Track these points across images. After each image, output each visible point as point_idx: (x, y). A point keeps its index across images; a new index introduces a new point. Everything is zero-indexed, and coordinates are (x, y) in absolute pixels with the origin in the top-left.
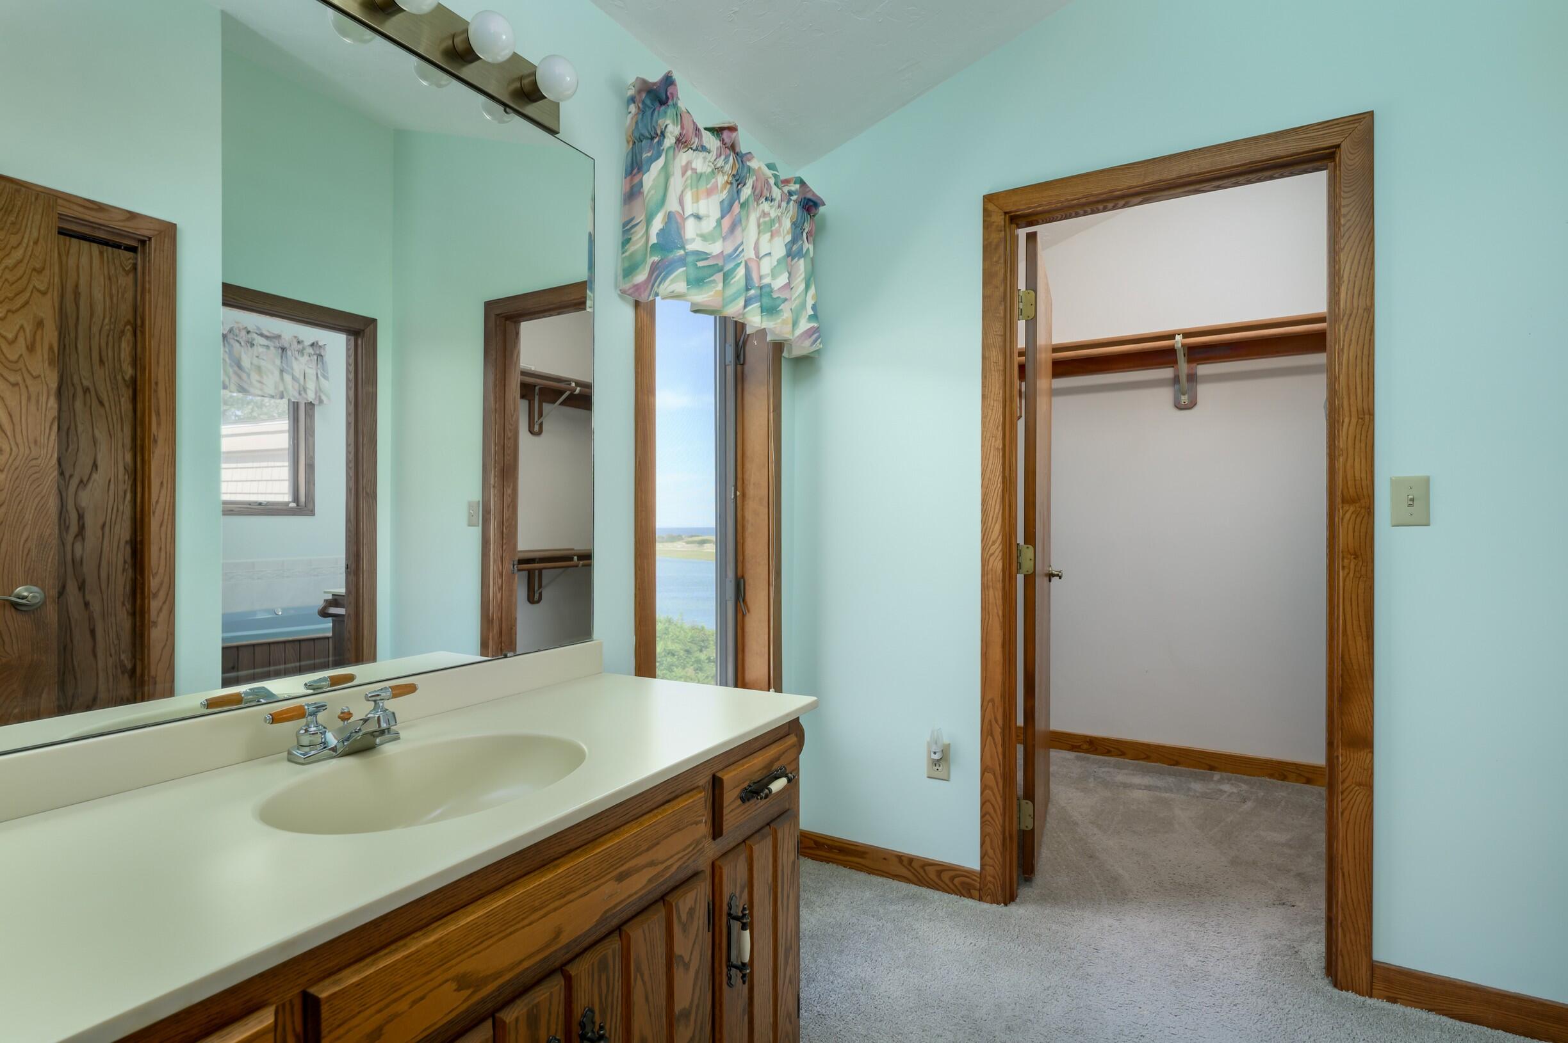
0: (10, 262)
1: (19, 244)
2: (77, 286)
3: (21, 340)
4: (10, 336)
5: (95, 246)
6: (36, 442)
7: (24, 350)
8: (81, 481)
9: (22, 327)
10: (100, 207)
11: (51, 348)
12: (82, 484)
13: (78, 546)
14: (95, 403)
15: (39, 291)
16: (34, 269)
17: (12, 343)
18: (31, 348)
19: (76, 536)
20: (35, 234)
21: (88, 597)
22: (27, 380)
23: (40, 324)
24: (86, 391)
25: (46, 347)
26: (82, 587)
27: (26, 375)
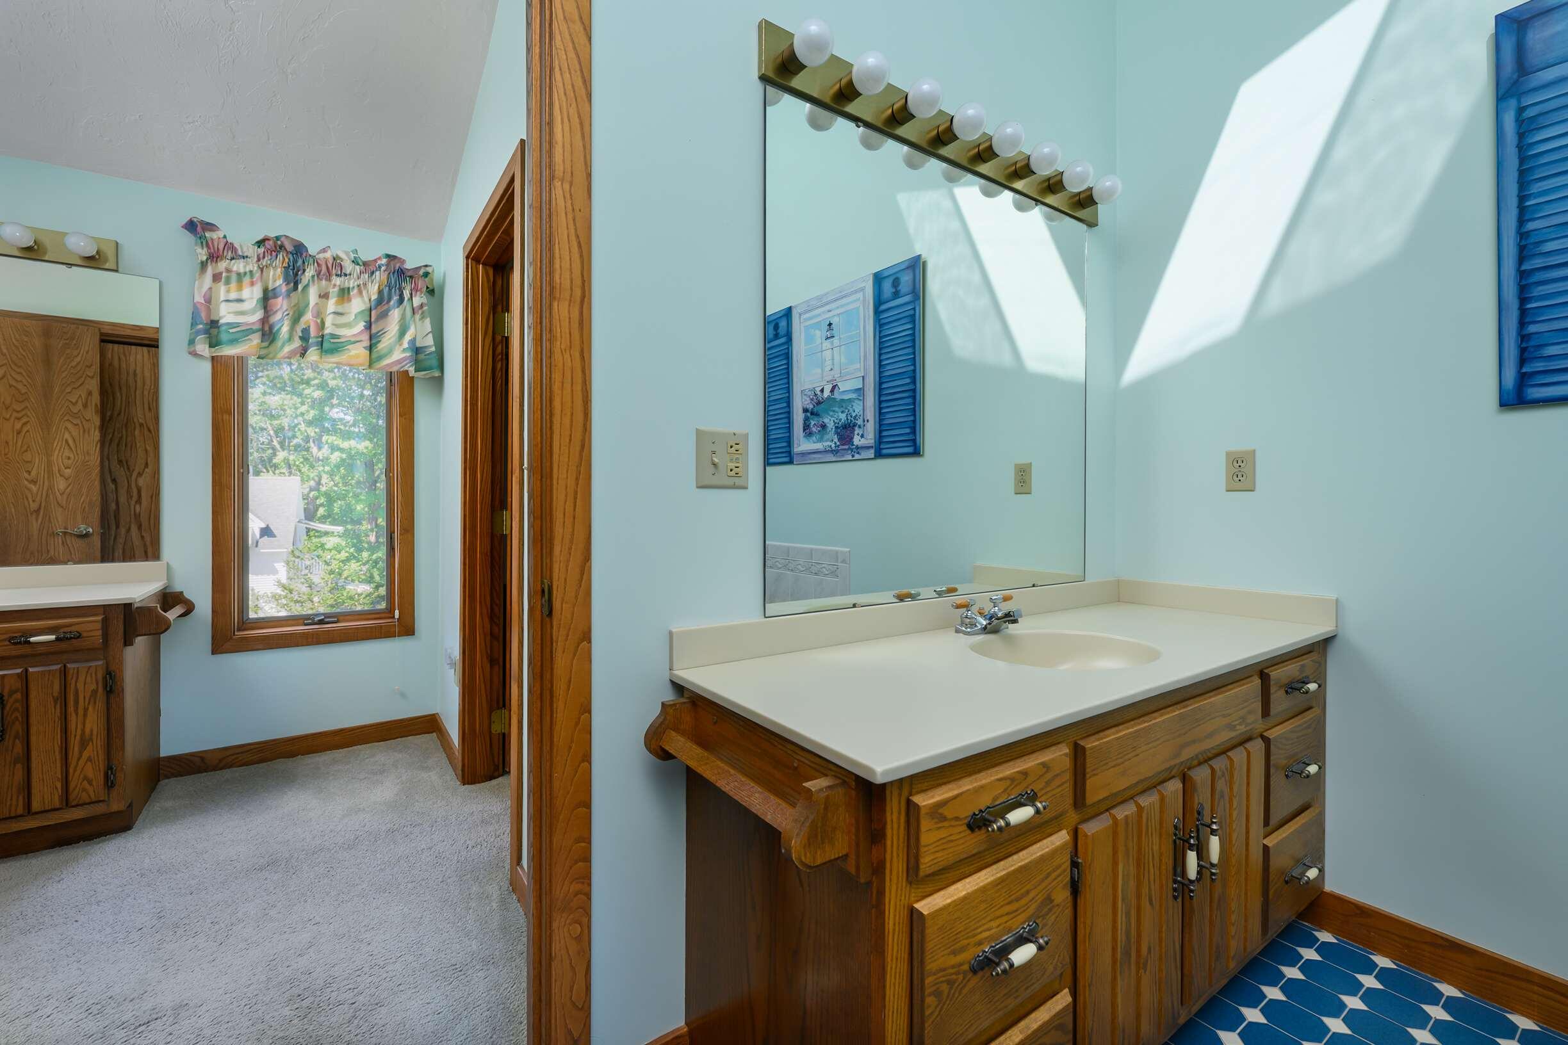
0: (74, 364)
1: (79, 354)
2: (135, 371)
3: (80, 402)
4: (74, 401)
5: (145, 349)
6: (88, 453)
7: (81, 407)
8: (139, 473)
9: (80, 396)
10: (141, 328)
11: (96, 405)
12: (140, 474)
13: (138, 507)
14: (146, 432)
15: (89, 377)
16: (87, 366)
17: (74, 404)
18: (85, 406)
19: (136, 502)
20: (87, 348)
21: (144, 534)
22: (84, 423)
23: (90, 393)
24: (141, 425)
25: (94, 404)
26: (140, 527)
27: (83, 420)
